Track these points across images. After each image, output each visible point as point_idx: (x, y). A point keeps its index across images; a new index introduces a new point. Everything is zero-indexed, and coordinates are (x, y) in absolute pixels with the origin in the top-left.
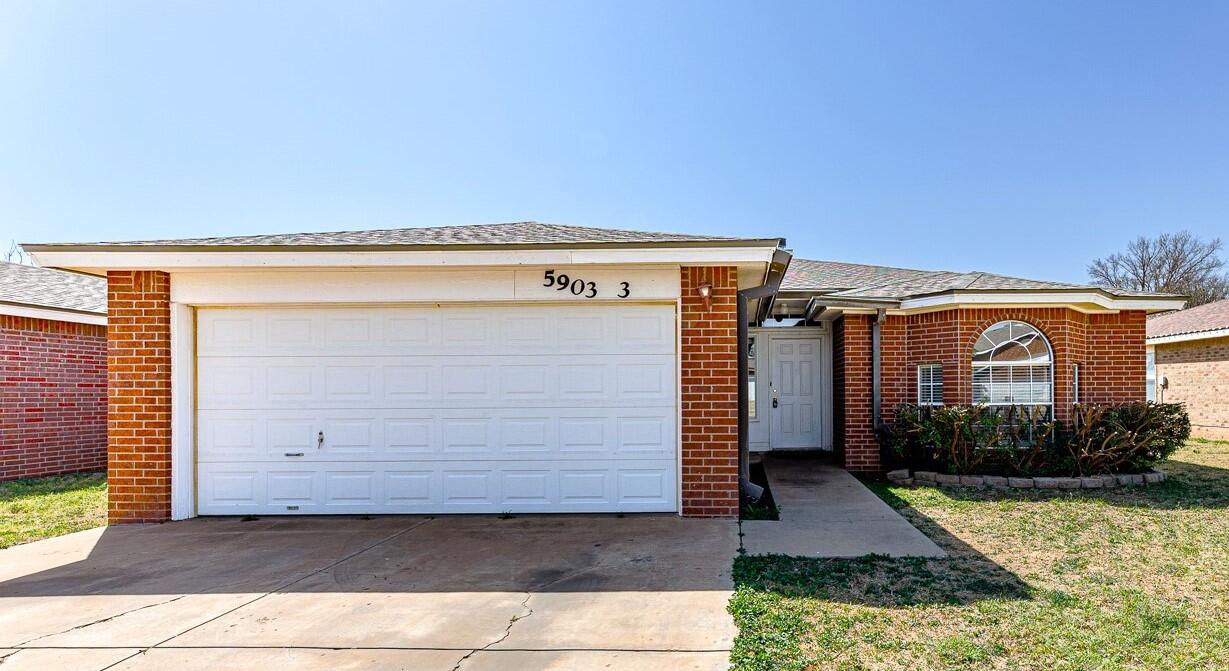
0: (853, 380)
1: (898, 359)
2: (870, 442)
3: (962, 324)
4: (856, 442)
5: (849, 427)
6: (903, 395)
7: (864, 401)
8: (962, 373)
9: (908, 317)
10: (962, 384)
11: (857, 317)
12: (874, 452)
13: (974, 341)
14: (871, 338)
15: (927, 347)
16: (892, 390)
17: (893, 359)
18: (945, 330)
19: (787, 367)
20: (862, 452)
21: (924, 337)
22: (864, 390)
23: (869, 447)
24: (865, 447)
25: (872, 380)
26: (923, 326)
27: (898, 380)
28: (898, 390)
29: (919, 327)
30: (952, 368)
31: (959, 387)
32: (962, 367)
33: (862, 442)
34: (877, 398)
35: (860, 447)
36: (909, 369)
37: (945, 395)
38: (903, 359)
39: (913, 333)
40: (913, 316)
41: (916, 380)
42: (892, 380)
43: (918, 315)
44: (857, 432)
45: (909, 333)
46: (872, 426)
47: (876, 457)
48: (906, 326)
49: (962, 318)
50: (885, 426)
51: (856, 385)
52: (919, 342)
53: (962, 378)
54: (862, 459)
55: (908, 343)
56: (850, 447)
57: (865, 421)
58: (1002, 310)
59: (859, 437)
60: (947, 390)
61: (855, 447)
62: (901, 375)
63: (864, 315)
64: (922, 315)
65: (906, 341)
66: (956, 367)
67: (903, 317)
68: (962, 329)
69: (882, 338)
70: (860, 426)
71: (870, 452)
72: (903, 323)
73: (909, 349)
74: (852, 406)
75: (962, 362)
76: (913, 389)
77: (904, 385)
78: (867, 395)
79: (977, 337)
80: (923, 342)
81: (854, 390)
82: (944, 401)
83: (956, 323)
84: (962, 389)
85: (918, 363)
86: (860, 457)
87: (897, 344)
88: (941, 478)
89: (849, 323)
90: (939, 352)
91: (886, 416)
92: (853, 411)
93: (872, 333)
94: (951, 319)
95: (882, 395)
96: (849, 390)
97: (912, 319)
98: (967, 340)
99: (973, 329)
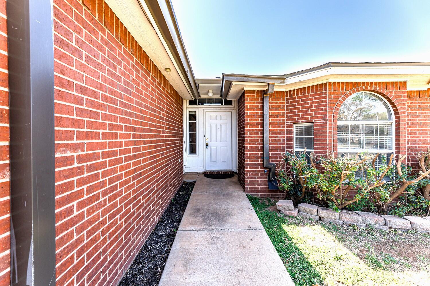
0: (250, 134)
1: (280, 120)
2: (261, 174)
3: (330, 93)
4: (252, 174)
5: (248, 164)
6: (283, 144)
7: (258, 147)
8: (330, 129)
9: (287, 92)
10: (330, 137)
11: (253, 92)
12: (264, 181)
13: (340, 106)
14: (263, 106)
15: (301, 112)
16: (275, 140)
17: (276, 120)
18: (315, 99)
19: (214, 127)
20: (256, 181)
21: (298, 105)
22: (258, 140)
23: (260, 178)
24: (258, 178)
25: (263, 134)
26: (298, 98)
27: (280, 134)
28: (280, 140)
29: (295, 98)
30: (321, 125)
31: (328, 139)
32: (330, 125)
33: (256, 174)
34: (266, 146)
35: (255, 178)
36: (287, 127)
37: (316, 145)
38: (284, 120)
39: (291, 102)
40: (290, 91)
41: (292, 134)
42: (276, 134)
43: (294, 90)
44: (253, 168)
45: (287, 103)
46: (263, 164)
47: (265, 185)
48: (285, 98)
49: (330, 89)
50: (271, 164)
51: (252, 137)
52: (295, 109)
53: (330, 133)
54: (256, 186)
55: (287, 110)
56: (248, 178)
57: (258, 161)
58: (359, 83)
59: (254, 171)
60: (317, 141)
61: (251, 178)
62: (282, 130)
63: (258, 91)
64: (297, 90)
65: (285, 108)
66: (326, 125)
67: (283, 92)
68: (330, 97)
69: (269, 107)
70: (254, 164)
71: (261, 181)
72: (283, 96)
73: (287, 113)
74: (249, 151)
75: (330, 121)
76: (290, 140)
77: (284, 137)
78: (259, 144)
79: (342, 102)
80: (298, 108)
81: (251, 140)
82: (314, 149)
83: (326, 93)
84: (330, 141)
85: (294, 123)
86: (254, 185)
87: (279, 110)
88: (324, 213)
89: (248, 96)
90: (310, 114)
91: (272, 157)
92: (250, 154)
93: (263, 103)
94: (321, 90)
95: (270, 144)
96: (247, 140)
97: (290, 93)
98: (334, 105)
99: (338, 97)
